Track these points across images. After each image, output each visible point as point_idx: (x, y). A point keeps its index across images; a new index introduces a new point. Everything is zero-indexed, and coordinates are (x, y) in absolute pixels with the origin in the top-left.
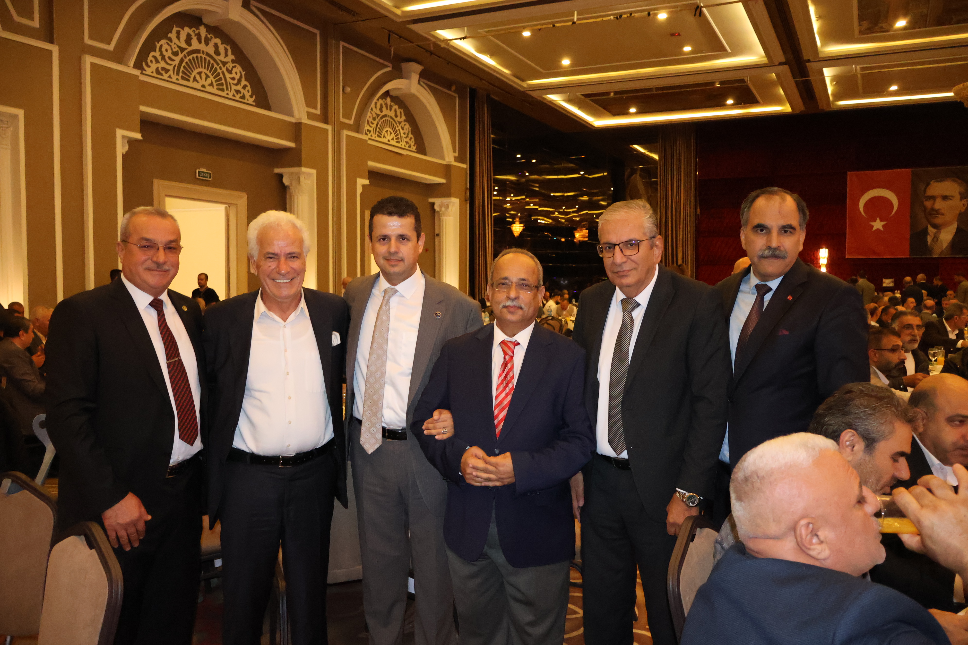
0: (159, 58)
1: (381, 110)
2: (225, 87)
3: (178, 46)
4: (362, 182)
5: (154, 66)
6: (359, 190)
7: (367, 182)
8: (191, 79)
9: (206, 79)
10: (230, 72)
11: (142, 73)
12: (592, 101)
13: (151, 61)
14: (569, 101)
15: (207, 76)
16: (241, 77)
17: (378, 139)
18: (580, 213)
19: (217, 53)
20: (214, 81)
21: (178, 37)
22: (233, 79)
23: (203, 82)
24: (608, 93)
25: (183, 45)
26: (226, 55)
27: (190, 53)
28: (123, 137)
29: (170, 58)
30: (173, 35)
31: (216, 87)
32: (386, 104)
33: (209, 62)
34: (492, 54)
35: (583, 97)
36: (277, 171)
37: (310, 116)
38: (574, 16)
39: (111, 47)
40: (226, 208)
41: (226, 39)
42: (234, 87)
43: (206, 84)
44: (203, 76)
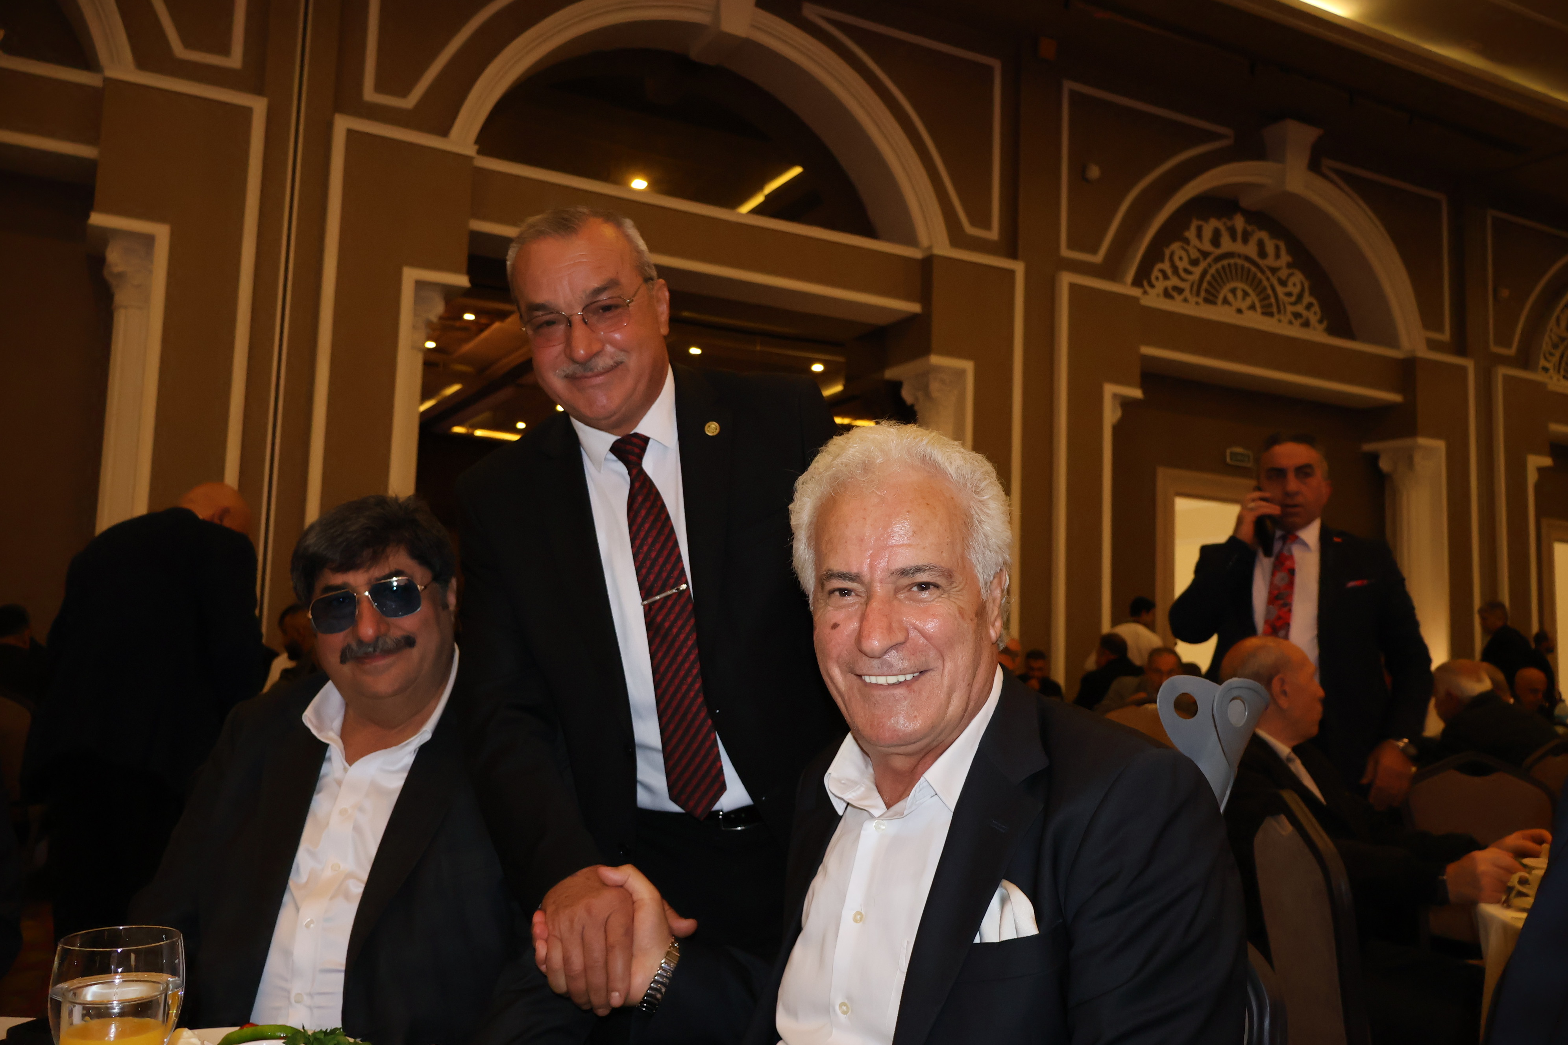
0: (1169, 272)
2: (1275, 309)
3: (1199, 250)
4: (1536, 462)
5: (1160, 285)
6: (1532, 477)
7: (1546, 461)
8: (1220, 301)
9: (1244, 298)
10: (1283, 283)
11: (1144, 294)
13: (1157, 278)
15: (1246, 294)
16: (1303, 290)
19: (1263, 254)
20: (1256, 301)
21: (1199, 236)
22: (1289, 294)
23: (1238, 303)
25: (1207, 246)
26: (1278, 256)
27: (1217, 260)
28: (1115, 396)
29: (1186, 271)
30: (1191, 234)
31: (1259, 310)
36: (1368, 447)
37: (1433, 345)
39: (1098, 258)
41: (1277, 229)
42: (1290, 309)
43: (1244, 305)
44: (1240, 294)
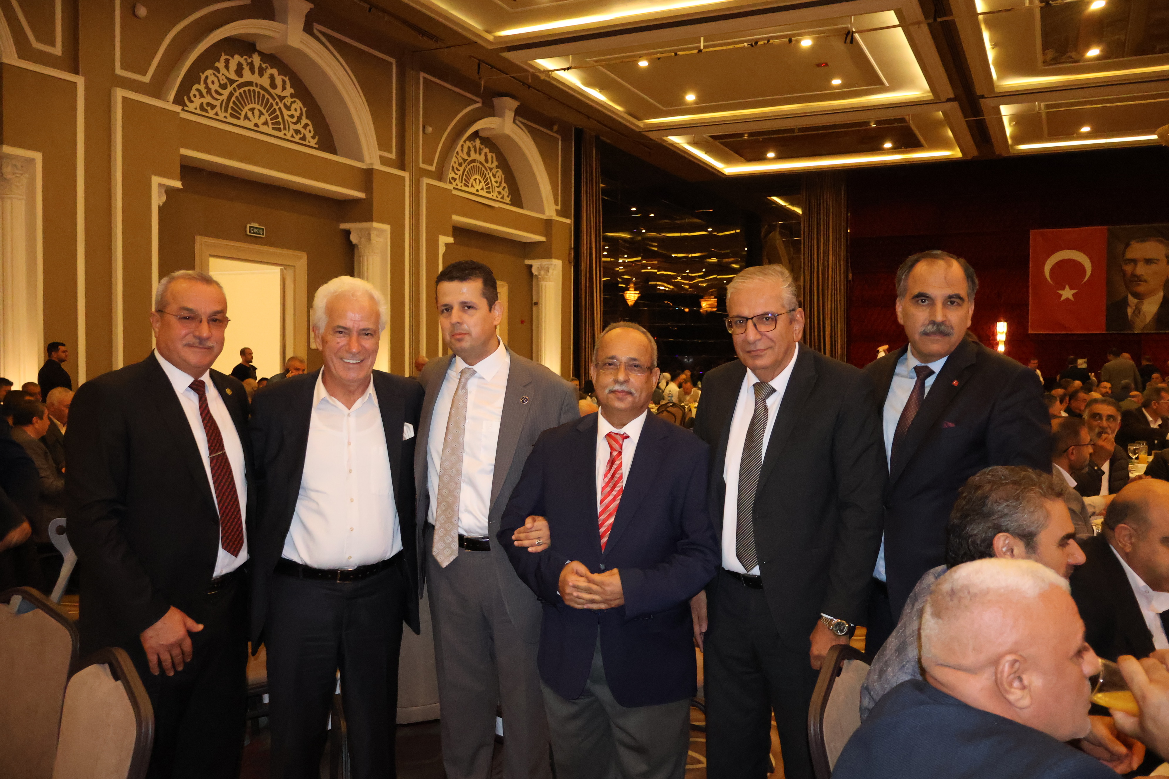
0: (204, 91)
1: (468, 154)
2: (282, 126)
3: (227, 78)
4: (445, 240)
5: (197, 101)
6: (442, 250)
7: (451, 240)
8: (242, 117)
9: (260, 117)
10: (288, 108)
11: (183, 110)
12: (722, 143)
13: (195, 96)
14: (695, 143)
15: (261, 114)
16: (301, 114)
17: (464, 188)
18: (707, 278)
19: (273, 85)
20: (269, 119)
21: (227, 67)
22: (292, 116)
23: (255, 120)
24: (742, 135)
25: (233, 76)
26: (284, 88)
27: (240, 86)
28: (160, 185)
29: (217, 92)
30: (220, 65)
31: (271, 126)
32: (475, 147)
33: (263, 95)
34: (602, 88)
35: (710, 139)
36: (344, 226)
37: (384, 161)
38: (700, 42)
39: (146, 79)
40: (282, 270)
41: (284, 69)
42: (292, 126)
43: (260, 122)
44: (257, 113)
